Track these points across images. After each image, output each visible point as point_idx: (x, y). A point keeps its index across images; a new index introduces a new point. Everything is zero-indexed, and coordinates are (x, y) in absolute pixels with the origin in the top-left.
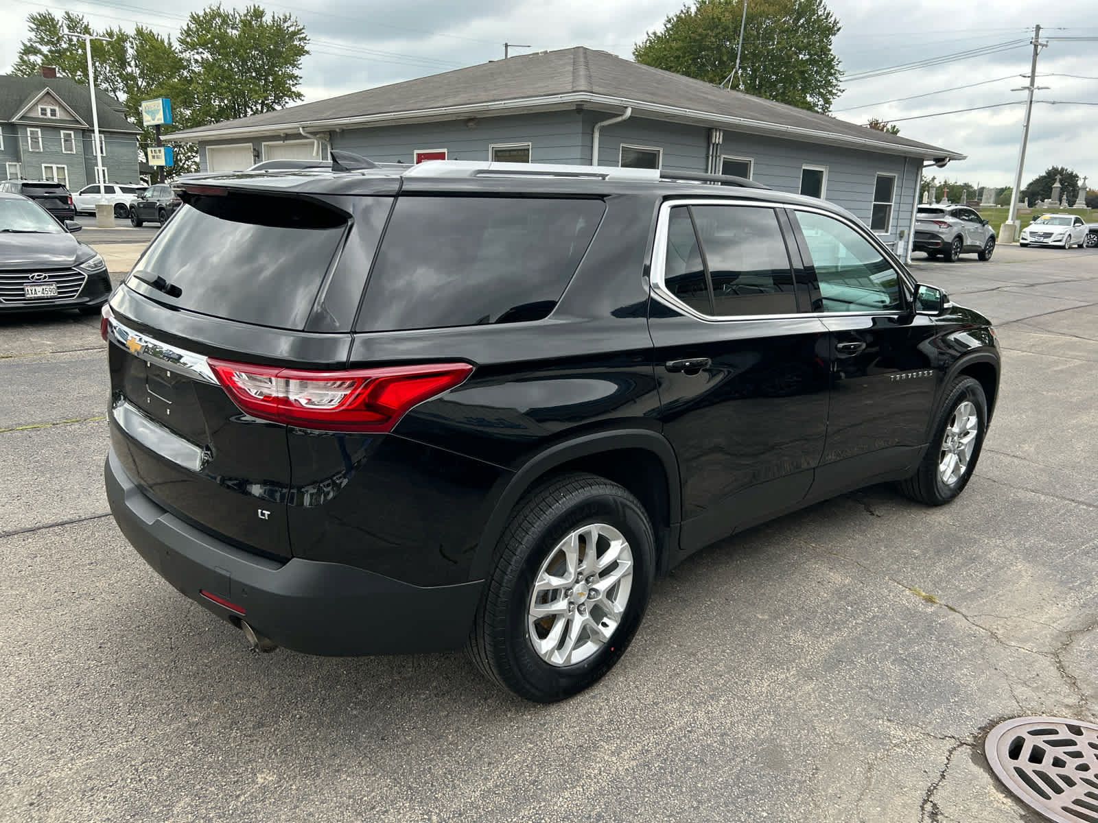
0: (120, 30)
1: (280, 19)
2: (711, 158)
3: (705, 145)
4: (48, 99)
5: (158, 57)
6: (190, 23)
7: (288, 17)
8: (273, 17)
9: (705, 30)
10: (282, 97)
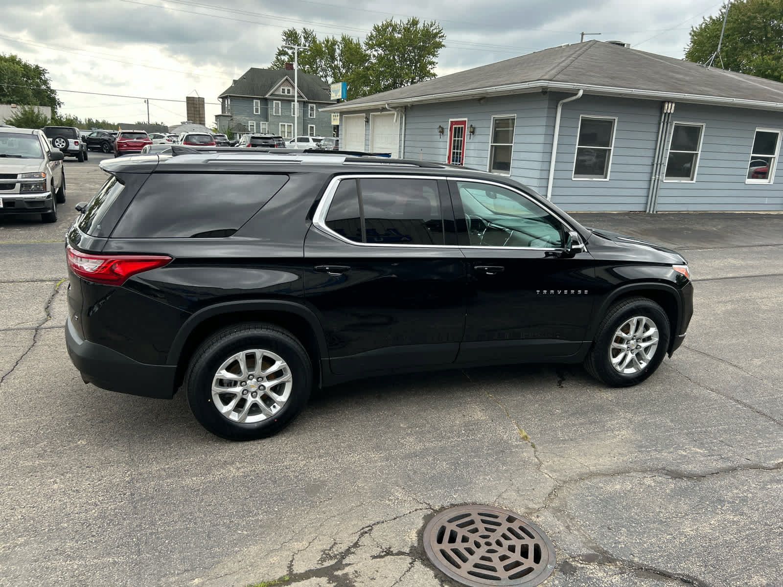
0: (333, 38)
1: (428, 25)
2: (662, 124)
3: (658, 114)
4: (286, 83)
5: (352, 55)
6: (373, 32)
7: (434, 23)
8: (424, 24)
9: (753, 13)
10: (423, 77)
